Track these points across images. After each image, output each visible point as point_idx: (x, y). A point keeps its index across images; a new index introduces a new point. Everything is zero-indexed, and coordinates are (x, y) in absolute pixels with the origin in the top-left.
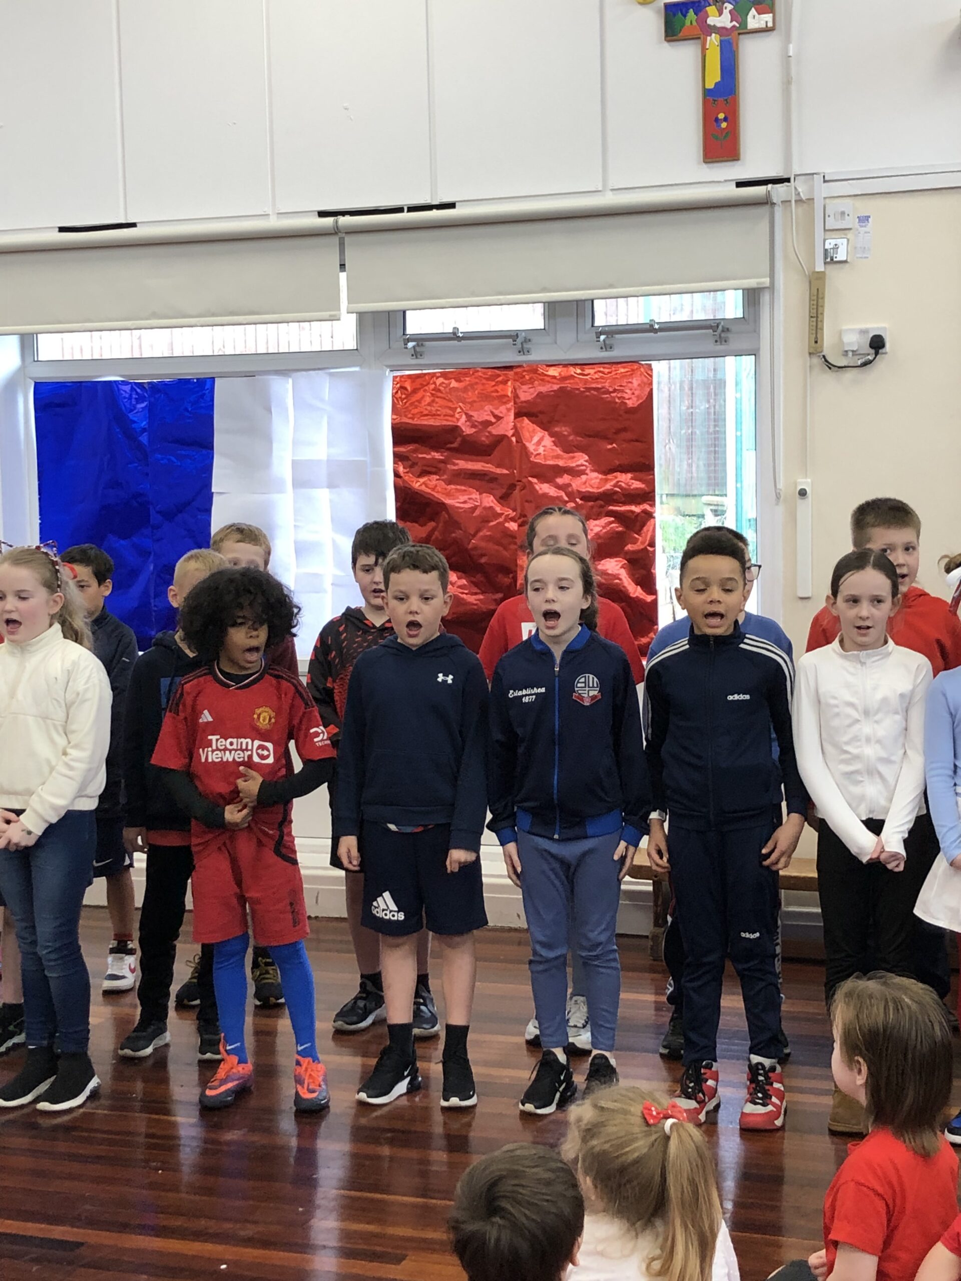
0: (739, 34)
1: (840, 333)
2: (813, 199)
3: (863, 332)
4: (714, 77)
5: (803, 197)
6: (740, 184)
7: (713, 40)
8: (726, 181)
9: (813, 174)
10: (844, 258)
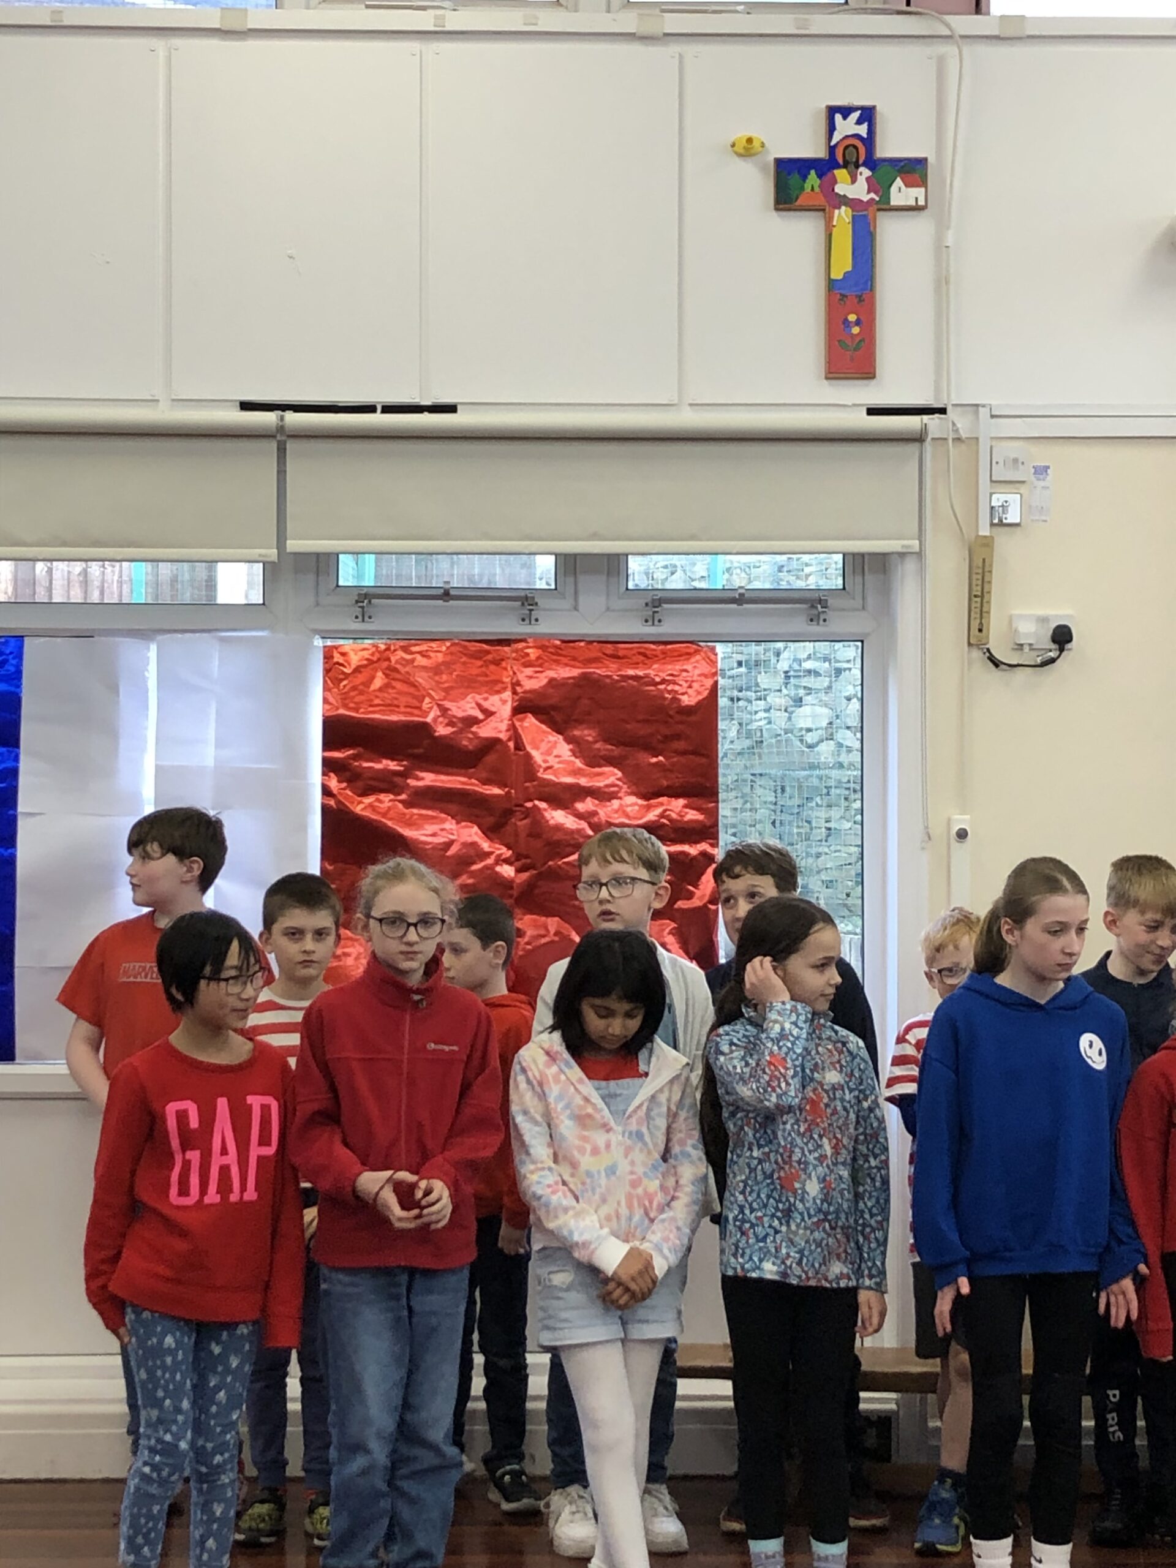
0: (879, 210)
1: (1011, 619)
2: (977, 439)
3: (1043, 620)
4: (842, 264)
5: (964, 434)
6: (872, 411)
7: (843, 216)
8: (854, 405)
9: (977, 405)
10: (1018, 521)
